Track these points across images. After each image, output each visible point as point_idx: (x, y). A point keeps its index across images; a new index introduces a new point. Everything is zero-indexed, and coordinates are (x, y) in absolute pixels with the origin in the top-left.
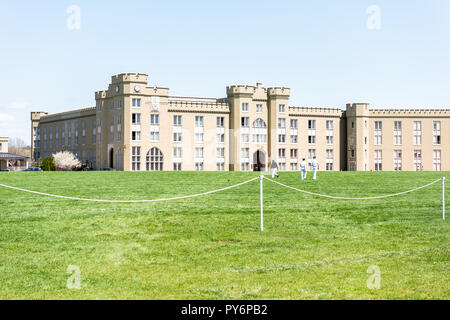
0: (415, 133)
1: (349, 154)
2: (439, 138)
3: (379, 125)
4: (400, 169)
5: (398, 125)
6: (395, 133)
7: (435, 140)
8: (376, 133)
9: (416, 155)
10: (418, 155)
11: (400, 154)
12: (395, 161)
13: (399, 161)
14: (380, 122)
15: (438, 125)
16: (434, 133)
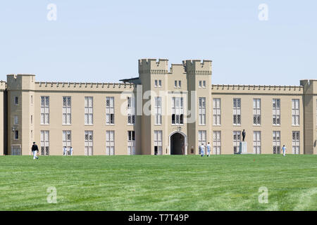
0: (86, 111)
1: (12, 135)
2: (112, 116)
3: (45, 100)
4: (69, 153)
5: (67, 101)
6: (64, 111)
7: (107, 118)
8: (42, 111)
9: (87, 136)
10: (89, 136)
11: (69, 135)
12: (64, 144)
13: (69, 144)
14: (47, 98)
15: (111, 101)
16: (107, 111)
